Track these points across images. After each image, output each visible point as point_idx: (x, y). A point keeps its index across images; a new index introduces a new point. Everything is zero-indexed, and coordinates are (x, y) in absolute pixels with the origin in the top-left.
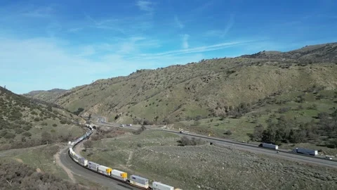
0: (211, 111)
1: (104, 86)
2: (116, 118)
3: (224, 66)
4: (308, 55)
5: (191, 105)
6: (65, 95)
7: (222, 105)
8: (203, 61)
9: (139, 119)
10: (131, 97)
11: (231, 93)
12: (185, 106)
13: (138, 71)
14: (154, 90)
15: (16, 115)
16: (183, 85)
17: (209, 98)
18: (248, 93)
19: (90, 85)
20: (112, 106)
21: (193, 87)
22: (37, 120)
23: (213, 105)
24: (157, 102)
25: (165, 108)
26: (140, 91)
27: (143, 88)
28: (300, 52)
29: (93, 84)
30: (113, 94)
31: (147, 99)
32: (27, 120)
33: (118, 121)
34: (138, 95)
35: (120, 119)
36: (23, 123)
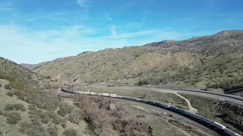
0: (125, 76)
1: (62, 62)
2: (75, 80)
3: (137, 51)
4: (193, 43)
5: (115, 74)
6: (36, 68)
7: (131, 73)
8: (125, 47)
9: (87, 80)
10: (81, 69)
11: (136, 67)
12: (112, 74)
13: (83, 52)
14: (95, 65)
15: (30, 77)
16: (112, 63)
17: (124, 70)
18: (144, 67)
19: (52, 62)
20: (69, 75)
21: (117, 64)
22: (40, 80)
23: (126, 73)
24: (96, 72)
25: (102, 75)
26: (87, 65)
27: (88, 64)
28: (188, 41)
29: (55, 61)
30: (69, 67)
31: (91, 70)
32: (36, 79)
33: (76, 82)
34: (86, 68)
35: (78, 81)
36: (34, 81)
